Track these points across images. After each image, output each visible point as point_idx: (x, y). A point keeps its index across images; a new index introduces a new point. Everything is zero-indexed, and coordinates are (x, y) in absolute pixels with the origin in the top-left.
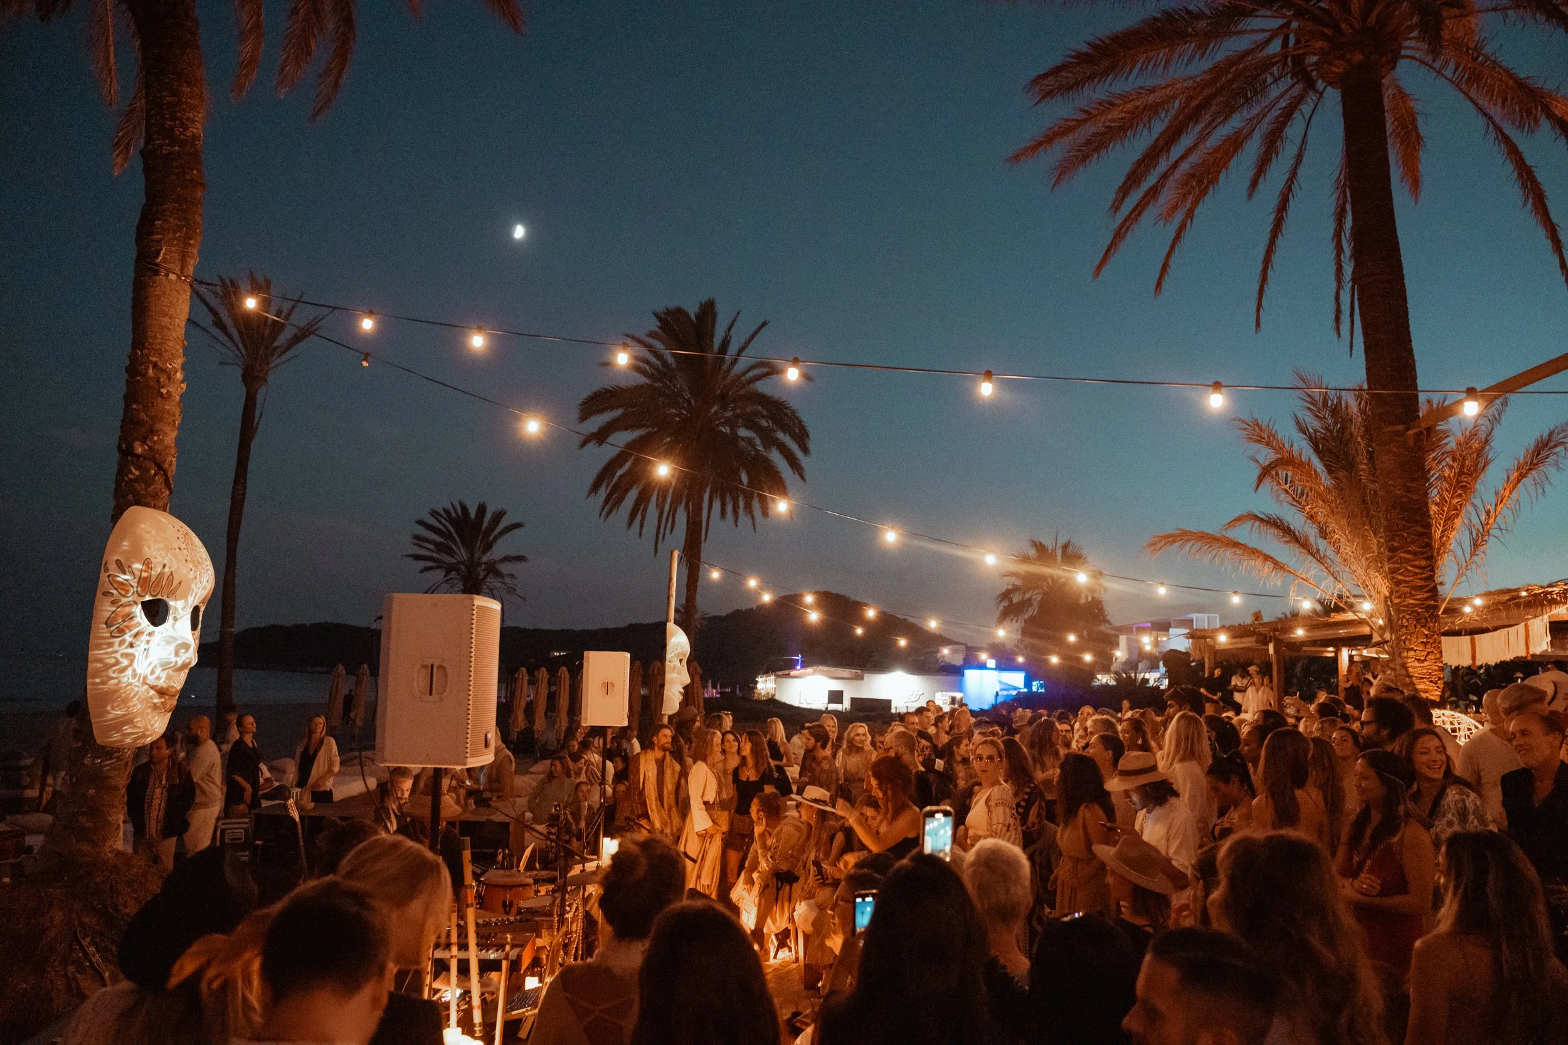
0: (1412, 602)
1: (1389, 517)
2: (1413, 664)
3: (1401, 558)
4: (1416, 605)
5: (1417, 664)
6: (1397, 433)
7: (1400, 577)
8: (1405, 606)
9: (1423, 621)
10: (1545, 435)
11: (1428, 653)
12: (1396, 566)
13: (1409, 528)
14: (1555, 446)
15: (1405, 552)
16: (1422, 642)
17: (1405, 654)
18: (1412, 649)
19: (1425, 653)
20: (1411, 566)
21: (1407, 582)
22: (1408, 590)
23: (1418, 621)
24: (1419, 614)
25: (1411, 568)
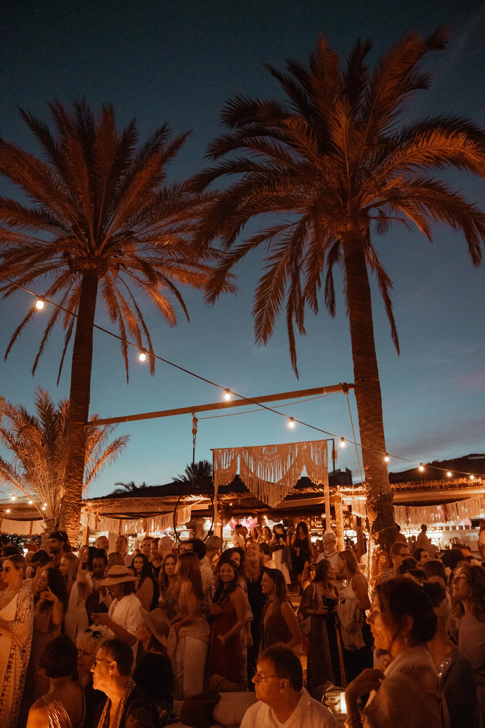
0: (74, 502)
1: (70, 462)
2: (69, 531)
3: (73, 481)
4: (75, 503)
5: (71, 531)
6: (81, 425)
7: (71, 490)
8: (70, 503)
9: (77, 511)
10: (118, 439)
11: (76, 526)
12: (70, 484)
13: (78, 468)
14: (121, 444)
15: (75, 479)
16: (75, 521)
17: (67, 526)
18: (70, 524)
19: (75, 526)
20: (77, 485)
21: (73, 492)
22: (73, 496)
23: (75, 510)
24: (76, 507)
25: (76, 486)
